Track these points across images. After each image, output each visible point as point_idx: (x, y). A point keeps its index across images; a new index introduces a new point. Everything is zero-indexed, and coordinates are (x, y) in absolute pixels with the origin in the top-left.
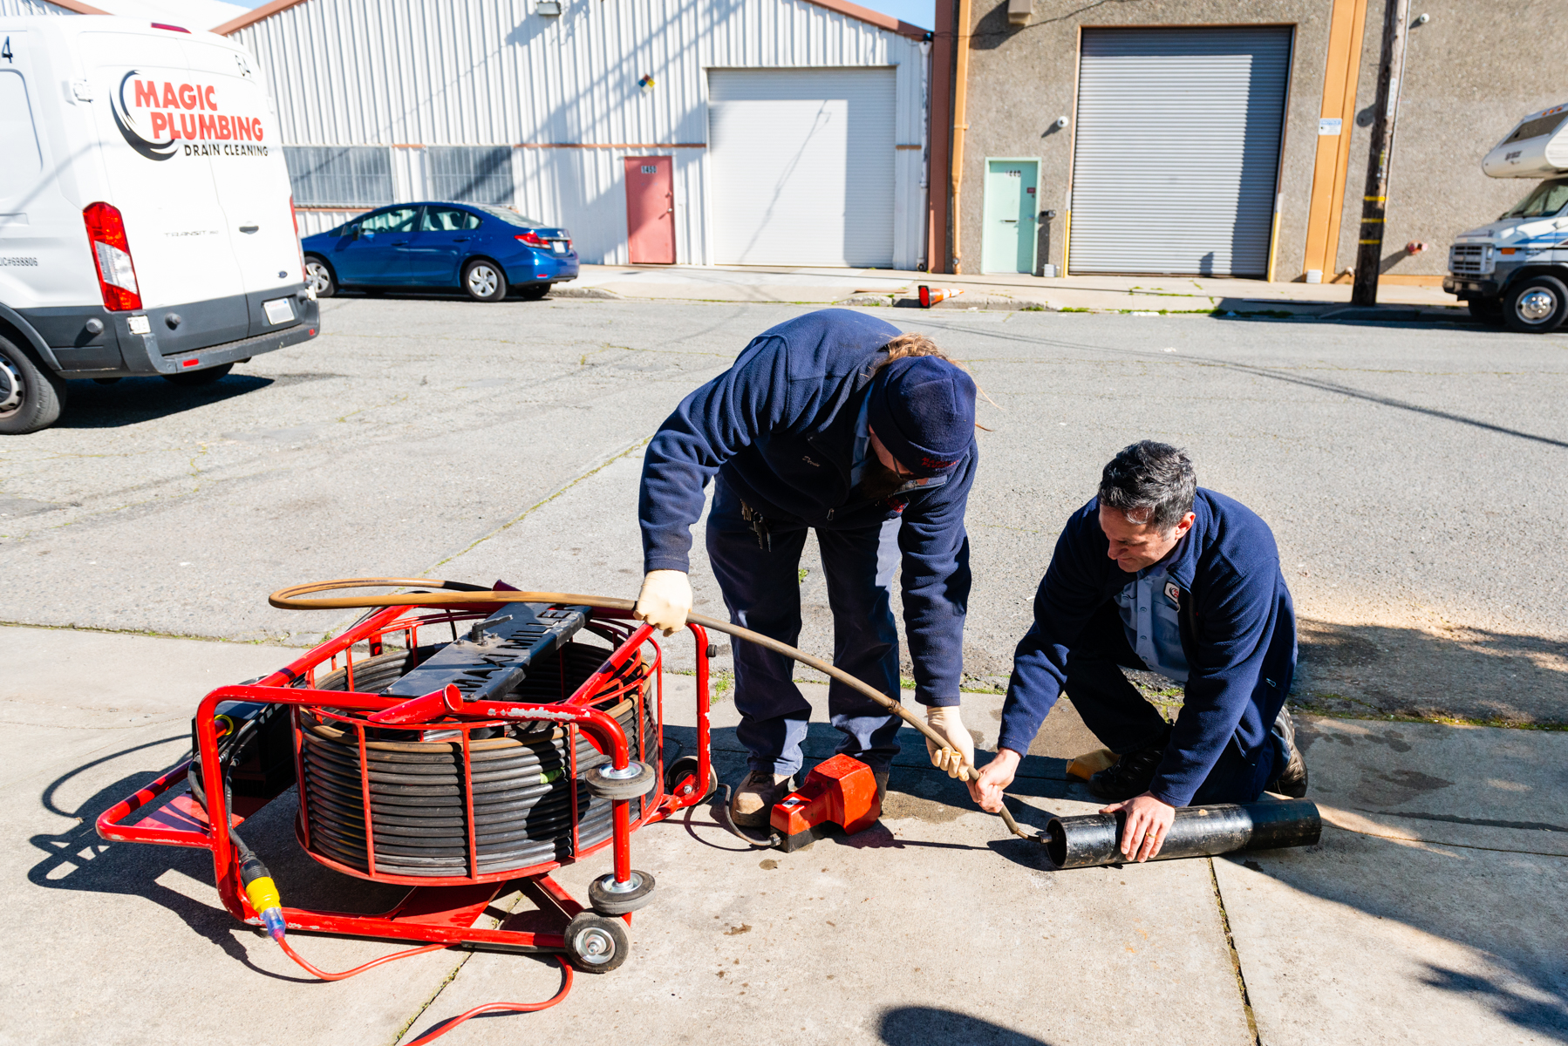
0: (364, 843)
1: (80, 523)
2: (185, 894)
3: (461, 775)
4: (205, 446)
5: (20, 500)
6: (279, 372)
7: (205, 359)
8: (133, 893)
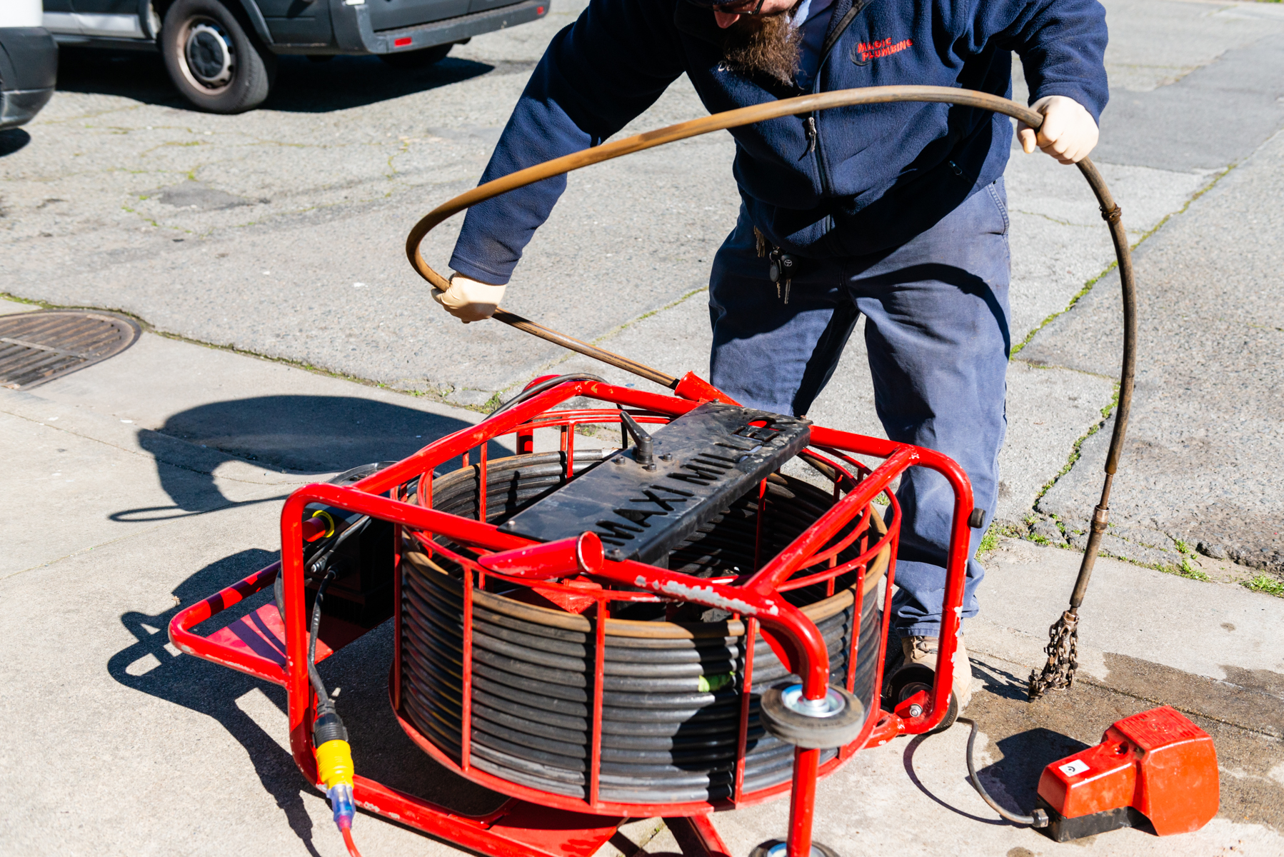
0: (459, 723)
1: (264, 224)
2: (263, 728)
3: (590, 660)
4: (407, 142)
5: (212, 191)
6: (502, 57)
7: (419, 37)
8: (208, 714)
